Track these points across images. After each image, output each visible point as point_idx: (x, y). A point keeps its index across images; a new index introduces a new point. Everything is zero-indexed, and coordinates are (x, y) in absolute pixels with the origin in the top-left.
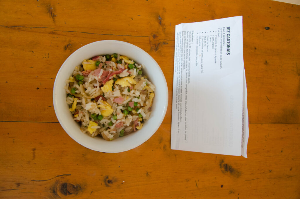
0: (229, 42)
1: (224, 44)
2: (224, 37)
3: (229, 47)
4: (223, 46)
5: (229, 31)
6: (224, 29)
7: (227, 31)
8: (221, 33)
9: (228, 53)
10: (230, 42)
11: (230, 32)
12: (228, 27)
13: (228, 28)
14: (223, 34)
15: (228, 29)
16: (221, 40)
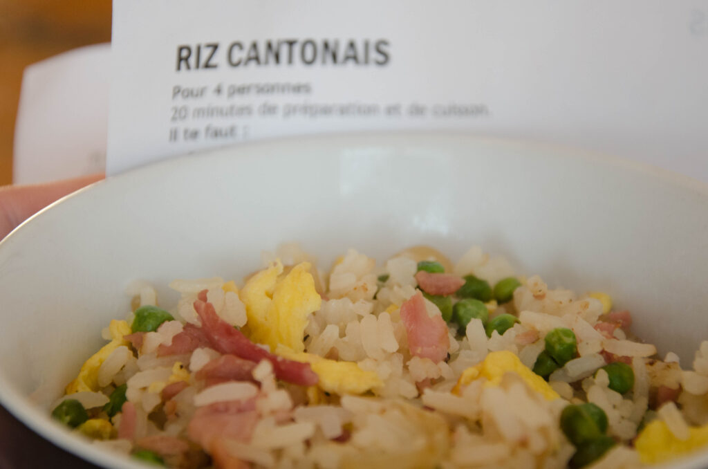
0: (284, 51)
1: (298, 89)
2: (242, 90)
3: (326, 45)
4: (316, 99)
5: (205, 53)
6: (190, 94)
7: (207, 66)
8: (211, 112)
9: (374, 55)
10: (291, 43)
11: (215, 47)
12: (180, 59)
13: (184, 57)
14: (223, 102)
15: (192, 60)
16: (269, 110)
